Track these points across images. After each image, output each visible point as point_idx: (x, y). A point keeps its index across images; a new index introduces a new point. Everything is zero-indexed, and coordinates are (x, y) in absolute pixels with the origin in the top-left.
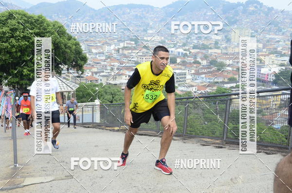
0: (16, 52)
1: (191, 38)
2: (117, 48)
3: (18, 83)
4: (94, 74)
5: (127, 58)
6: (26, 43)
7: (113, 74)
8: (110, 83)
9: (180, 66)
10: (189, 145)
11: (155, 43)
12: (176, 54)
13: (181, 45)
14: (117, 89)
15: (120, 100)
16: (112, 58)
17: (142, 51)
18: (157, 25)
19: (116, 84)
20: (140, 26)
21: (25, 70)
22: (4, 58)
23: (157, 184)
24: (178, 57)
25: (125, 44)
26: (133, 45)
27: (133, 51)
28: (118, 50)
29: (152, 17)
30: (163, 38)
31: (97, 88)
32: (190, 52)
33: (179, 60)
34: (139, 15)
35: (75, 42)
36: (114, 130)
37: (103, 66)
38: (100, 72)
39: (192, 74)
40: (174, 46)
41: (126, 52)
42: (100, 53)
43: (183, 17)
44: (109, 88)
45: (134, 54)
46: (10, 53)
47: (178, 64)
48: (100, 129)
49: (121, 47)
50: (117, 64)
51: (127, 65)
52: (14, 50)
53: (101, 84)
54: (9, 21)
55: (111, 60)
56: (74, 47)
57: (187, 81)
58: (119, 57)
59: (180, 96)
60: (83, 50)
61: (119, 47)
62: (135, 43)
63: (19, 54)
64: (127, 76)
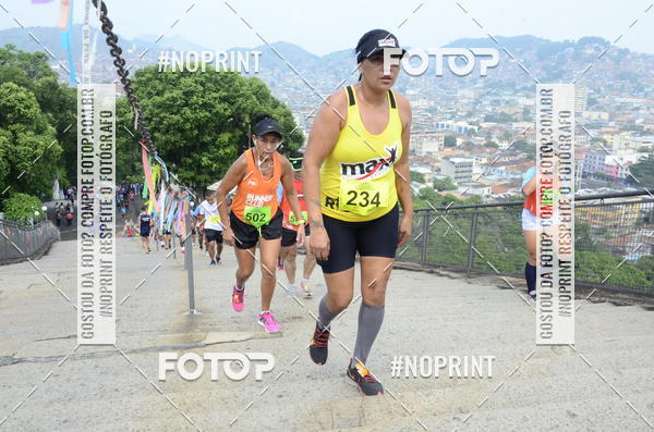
9: (462, 151)
12: (454, 130)
13: (464, 114)
24: (460, 135)
30: (432, 103)
32: (480, 128)
33: (459, 141)
39: (482, 166)
40: (452, 117)
57: (475, 178)
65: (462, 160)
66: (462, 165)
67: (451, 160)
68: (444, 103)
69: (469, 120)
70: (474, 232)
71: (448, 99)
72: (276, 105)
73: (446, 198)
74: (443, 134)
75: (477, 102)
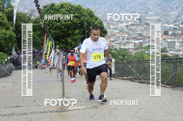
0: (64, 28)
1: (180, 16)
2: (126, 25)
3: (65, 47)
4: (111, 42)
5: (133, 31)
6: (70, 22)
7: (124, 42)
8: (121, 48)
9: (171, 37)
10: (177, 91)
11: (153, 21)
12: (168, 28)
13: (172, 21)
14: (126, 52)
15: (128, 59)
16: (124, 32)
17: (144, 27)
18: (155, 8)
19: (126, 49)
20: (143, 10)
21: (69, 40)
22: (57, 32)
23: (154, 116)
24: (170, 30)
25: (133, 22)
26: (138, 23)
27: (138, 27)
28: (128, 26)
29: (152, 3)
30: (159, 17)
31: (113, 52)
32: (179, 27)
33: (170, 33)
34: (143, 2)
35: (100, 21)
36: (124, 79)
37: (117, 37)
38: (115, 41)
39: (180, 42)
40: (167, 23)
41: (133, 27)
42: (115, 28)
43: (175, 2)
44: (121, 51)
45: (138, 29)
46: (61, 29)
47: (170, 35)
48: (114, 78)
49: (129, 24)
50: (126, 35)
51: (133, 36)
52: (63, 27)
53: (116, 49)
54: (61, 9)
55: (123, 33)
56: (99, 24)
57: (176, 47)
58: (128, 31)
59: (171, 57)
60: (105, 26)
61: (128, 24)
62: (139, 21)
63: (66, 29)
64: (133, 44)
65: (171, 40)
66: (171, 42)
67: (166, 40)
68: (164, 17)
69: (175, 24)
70: (175, 69)
71: (166, 16)
72: (97, 19)
73: (164, 55)
74: (163, 30)
75: (178, 16)
